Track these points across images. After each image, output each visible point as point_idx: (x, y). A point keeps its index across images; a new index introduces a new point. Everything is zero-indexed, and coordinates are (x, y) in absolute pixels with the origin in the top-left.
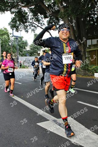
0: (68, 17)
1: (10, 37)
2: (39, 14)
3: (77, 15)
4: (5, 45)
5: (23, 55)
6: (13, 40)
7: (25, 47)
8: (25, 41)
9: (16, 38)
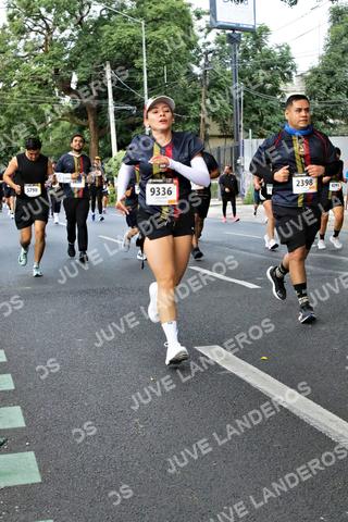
1: (196, 30)
4: (173, 78)
6: (213, 46)
7: (277, 85)
8: (277, 51)
9: (229, 35)
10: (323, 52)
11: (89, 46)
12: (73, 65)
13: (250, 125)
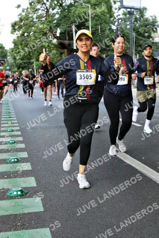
1: (113, 9)
4: (103, 31)
6: (121, 16)
7: (150, 34)
8: (151, 18)
9: (129, 11)
11: (65, 17)
12: (58, 25)
13: (138, 52)
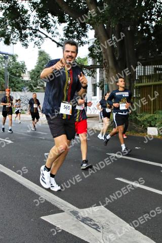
0: (104, 22)
2: (49, 15)
3: (119, 21)
5: (16, 90)
7: (20, 74)
8: (21, 63)
9: (4, 56)
10: (36, 65)
13: (11, 87)
